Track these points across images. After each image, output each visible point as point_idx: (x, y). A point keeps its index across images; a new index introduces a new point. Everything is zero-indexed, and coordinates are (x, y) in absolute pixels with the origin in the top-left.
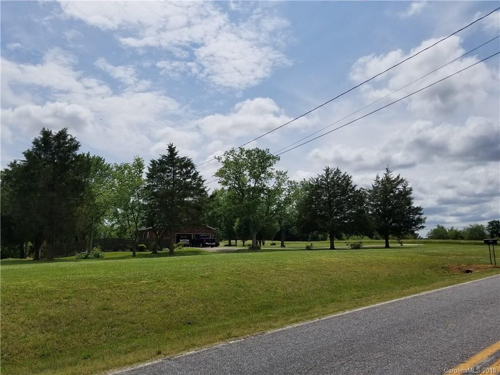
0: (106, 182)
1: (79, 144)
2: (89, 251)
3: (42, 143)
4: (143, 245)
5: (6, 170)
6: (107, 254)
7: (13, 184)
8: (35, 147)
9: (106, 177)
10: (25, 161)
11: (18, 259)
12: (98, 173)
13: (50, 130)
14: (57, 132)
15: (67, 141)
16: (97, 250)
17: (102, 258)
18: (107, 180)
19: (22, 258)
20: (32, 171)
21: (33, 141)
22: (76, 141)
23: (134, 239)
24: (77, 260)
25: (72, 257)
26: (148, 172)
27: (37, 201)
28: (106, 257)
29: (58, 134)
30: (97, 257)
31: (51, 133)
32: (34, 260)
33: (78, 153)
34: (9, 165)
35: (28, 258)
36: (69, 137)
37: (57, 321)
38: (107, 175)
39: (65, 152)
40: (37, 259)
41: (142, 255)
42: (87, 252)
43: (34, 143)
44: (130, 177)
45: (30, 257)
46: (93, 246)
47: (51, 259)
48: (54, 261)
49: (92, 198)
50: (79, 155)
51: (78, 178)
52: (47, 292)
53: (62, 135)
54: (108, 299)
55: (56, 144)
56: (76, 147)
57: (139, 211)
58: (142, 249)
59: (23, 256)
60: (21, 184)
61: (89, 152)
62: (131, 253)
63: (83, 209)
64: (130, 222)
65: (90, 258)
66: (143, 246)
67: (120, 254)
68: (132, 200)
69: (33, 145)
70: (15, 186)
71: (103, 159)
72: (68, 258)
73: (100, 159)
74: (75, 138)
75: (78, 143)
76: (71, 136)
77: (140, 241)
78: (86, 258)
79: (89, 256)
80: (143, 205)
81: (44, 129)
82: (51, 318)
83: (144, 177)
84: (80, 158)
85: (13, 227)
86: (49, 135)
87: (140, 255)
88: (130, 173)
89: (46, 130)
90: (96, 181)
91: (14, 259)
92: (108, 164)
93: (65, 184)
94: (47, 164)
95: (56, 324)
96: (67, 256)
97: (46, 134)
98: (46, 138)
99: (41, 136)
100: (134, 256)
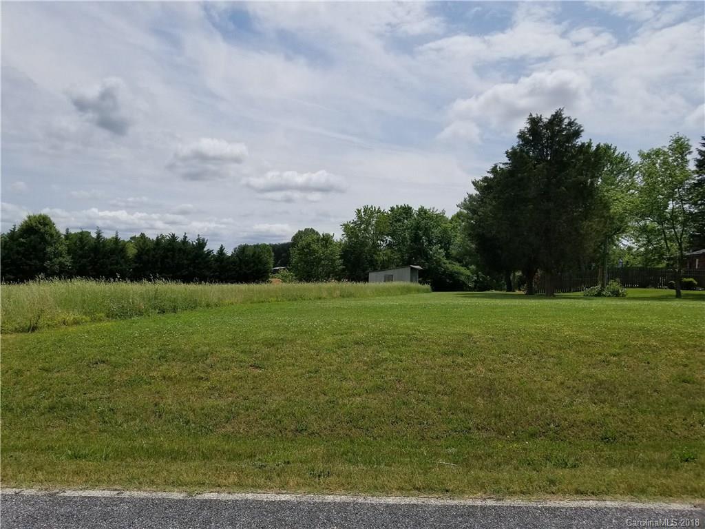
0: (620, 181)
1: (582, 129)
2: (603, 286)
3: (530, 135)
4: (691, 279)
5: (486, 178)
6: (631, 292)
7: (497, 195)
8: (521, 143)
9: (619, 174)
10: (507, 164)
11: (505, 292)
12: (606, 169)
13: (539, 116)
14: (549, 117)
15: (564, 126)
16: (614, 285)
17: (623, 296)
18: (622, 179)
19: (510, 291)
20: (519, 175)
21: (517, 134)
22: (576, 124)
23: (677, 270)
24: (586, 297)
25: (579, 293)
26: (699, 157)
27: (528, 215)
28: (630, 295)
29: (550, 120)
30: (616, 294)
31: (541, 119)
32: (526, 294)
33: (579, 142)
34: (488, 172)
35: (517, 292)
36: (566, 121)
37: (611, 388)
38: (621, 171)
39: (561, 144)
40: (531, 293)
41: (693, 295)
42: (599, 286)
43: (519, 137)
44: (666, 169)
45: (520, 290)
46: (608, 279)
47: (550, 295)
48: (555, 297)
49: (606, 206)
50: (583, 144)
51: (582, 178)
52: (582, 342)
53: (557, 118)
54: (686, 366)
55: (549, 133)
56: (577, 133)
57: (684, 224)
58: (689, 286)
59: (510, 289)
60: (507, 195)
61: (591, 140)
62: (673, 292)
63: (594, 224)
64: (668, 241)
65: (605, 296)
66: (691, 281)
67: (651, 292)
68: (671, 206)
69: (518, 140)
70: (499, 198)
71: (612, 147)
72: (571, 294)
73: (608, 147)
74: (575, 120)
75: (580, 126)
76: (569, 118)
77: (686, 272)
78: (599, 295)
79: (604, 293)
80: (691, 213)
81: (531, 115)
82: (601, 383)
83: (692, 166)
84: (584, 148)
85: (499, 252)
86: (539, 123)
87: (688, 295)
88: (665, 162)
89: (534, 116)
90: (604, 181)
91: (498, 292)
92: (621, 153)
93: (565, 189)
94: (539, 163)
95: (611, 392)
96: (570, 291)
97: (534, 122)
98: (535, 127)
99: (528, 126)
100: (678, 296)
